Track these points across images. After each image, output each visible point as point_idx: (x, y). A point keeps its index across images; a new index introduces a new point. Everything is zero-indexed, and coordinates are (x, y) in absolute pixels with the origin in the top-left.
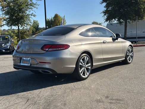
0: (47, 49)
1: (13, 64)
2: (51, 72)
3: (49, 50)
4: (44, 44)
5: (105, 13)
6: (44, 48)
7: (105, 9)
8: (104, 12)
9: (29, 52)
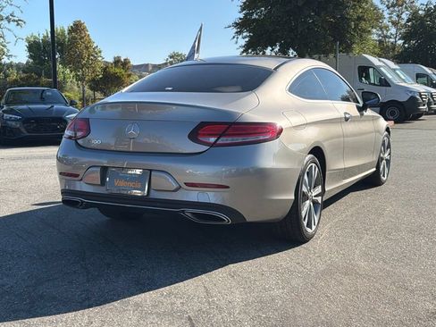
0: (212, 140)
1: (59, 189)
2: (227, 220)
3: (220, 142)
4: (199, 121)
5: (241, 26)
6: (198, 134)
7: (242, 16)
8: (236, 25)
9: (120, 148)
